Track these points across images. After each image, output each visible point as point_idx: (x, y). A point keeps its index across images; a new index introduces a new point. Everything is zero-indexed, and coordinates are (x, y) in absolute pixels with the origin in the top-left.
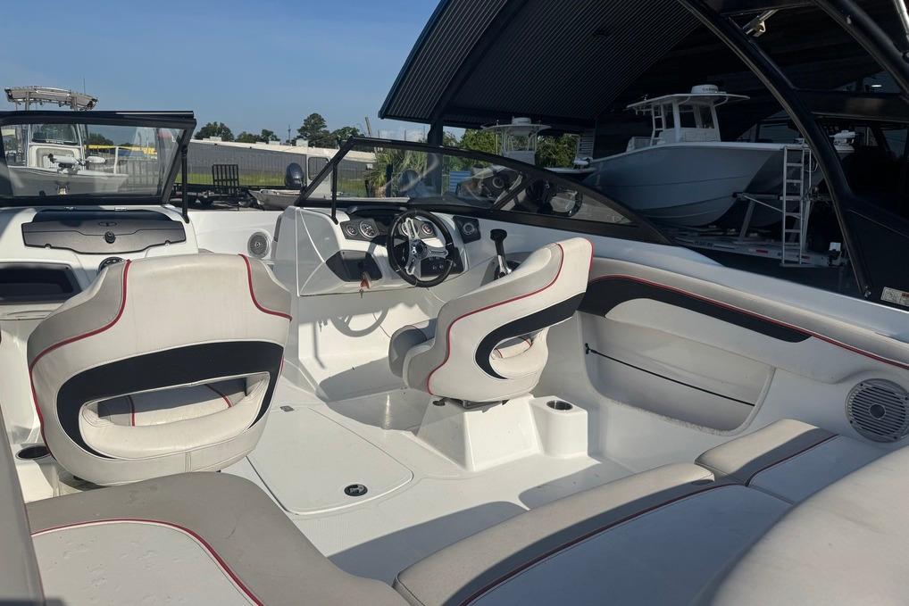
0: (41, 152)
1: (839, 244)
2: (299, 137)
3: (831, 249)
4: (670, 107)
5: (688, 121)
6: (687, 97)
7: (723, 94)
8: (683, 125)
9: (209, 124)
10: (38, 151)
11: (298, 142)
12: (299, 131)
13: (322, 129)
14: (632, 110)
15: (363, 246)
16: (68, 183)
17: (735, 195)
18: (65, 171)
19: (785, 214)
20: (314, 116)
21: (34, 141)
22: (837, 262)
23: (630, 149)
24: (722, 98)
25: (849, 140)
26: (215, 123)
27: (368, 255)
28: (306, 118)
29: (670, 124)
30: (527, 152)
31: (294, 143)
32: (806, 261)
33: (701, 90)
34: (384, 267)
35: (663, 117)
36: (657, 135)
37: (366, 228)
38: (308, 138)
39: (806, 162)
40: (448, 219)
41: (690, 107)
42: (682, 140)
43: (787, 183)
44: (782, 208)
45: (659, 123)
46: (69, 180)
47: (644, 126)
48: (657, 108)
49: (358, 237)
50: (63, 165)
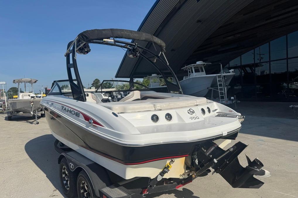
0: (23, 95)
1: (233, 97)
2: (92, 86)
3: (232, 99)
4: (191, 68)
5: (197, 71)
6: (195, 65)
7: (204, 63)
8: (195, 72)
9: (63, 86)
10: (22, 95)
11: (92, 88)
12: (92, 84)
13: (99, 83)
14: (183, 69)
15: (107, 97)
16: (33, 102)
17: (208, 88)
18: (33, 98)
19: (219, 91)
20: (96, 80)
21: (20, 92)
22: (233, 102)
23: (184, 79)
24: (204, 64)
25: (233, 72)
26: (65, 85)
27: (108, 99)
28: (94, 80)
29: (192, 72)
30: (157, 83)
31: (90, 88)
32: (227, 103)
33: (198, 63)
34: (111, 100)
35: (190, 70)
36: (190, 75)
37: (107, 95)
38: (95, 86)
39: (223, 78)
40: (122, 93)
41: (198, 67)
42: (195, 76)
43: (219, 84)
44: (218, 90)
45: (190, 73)
46: (34, 101)
47: (186, 73)
48: (189, 68)
49: (106, 96)
50: (32, 97)
